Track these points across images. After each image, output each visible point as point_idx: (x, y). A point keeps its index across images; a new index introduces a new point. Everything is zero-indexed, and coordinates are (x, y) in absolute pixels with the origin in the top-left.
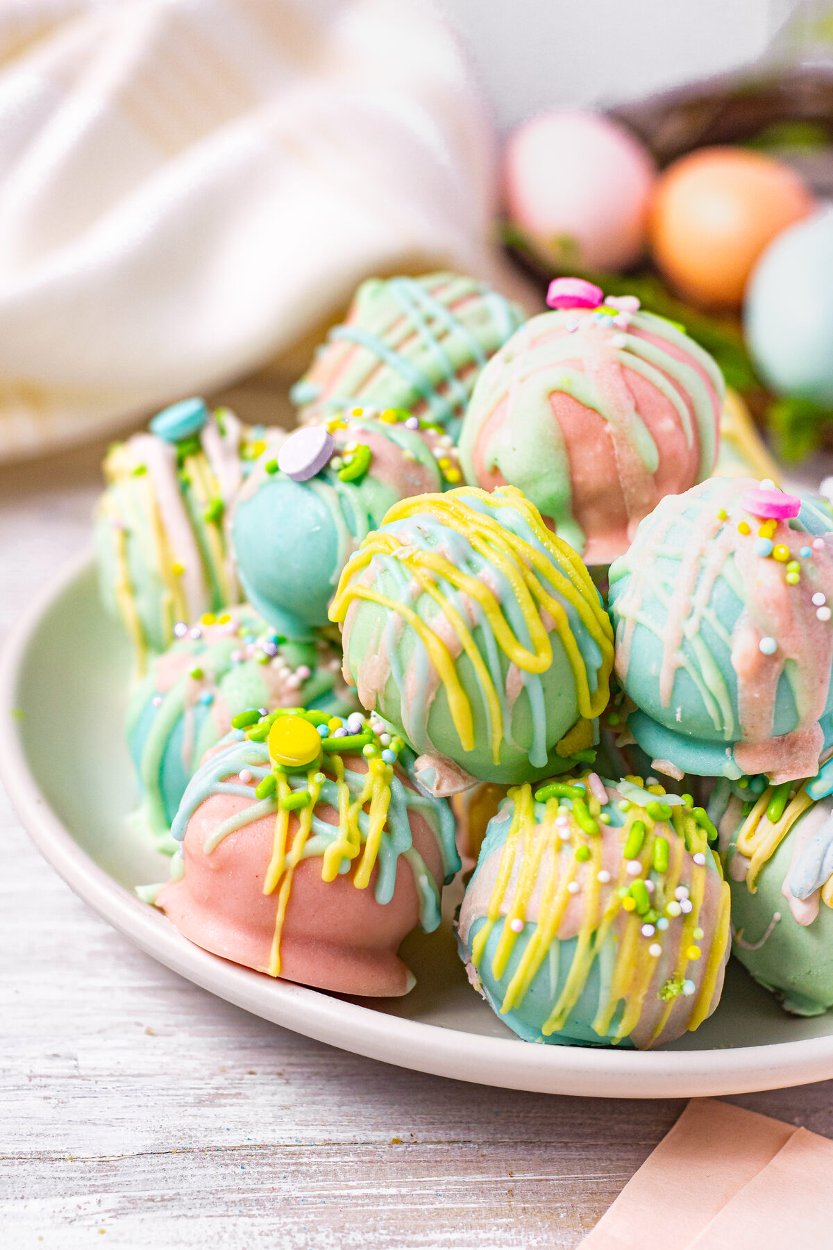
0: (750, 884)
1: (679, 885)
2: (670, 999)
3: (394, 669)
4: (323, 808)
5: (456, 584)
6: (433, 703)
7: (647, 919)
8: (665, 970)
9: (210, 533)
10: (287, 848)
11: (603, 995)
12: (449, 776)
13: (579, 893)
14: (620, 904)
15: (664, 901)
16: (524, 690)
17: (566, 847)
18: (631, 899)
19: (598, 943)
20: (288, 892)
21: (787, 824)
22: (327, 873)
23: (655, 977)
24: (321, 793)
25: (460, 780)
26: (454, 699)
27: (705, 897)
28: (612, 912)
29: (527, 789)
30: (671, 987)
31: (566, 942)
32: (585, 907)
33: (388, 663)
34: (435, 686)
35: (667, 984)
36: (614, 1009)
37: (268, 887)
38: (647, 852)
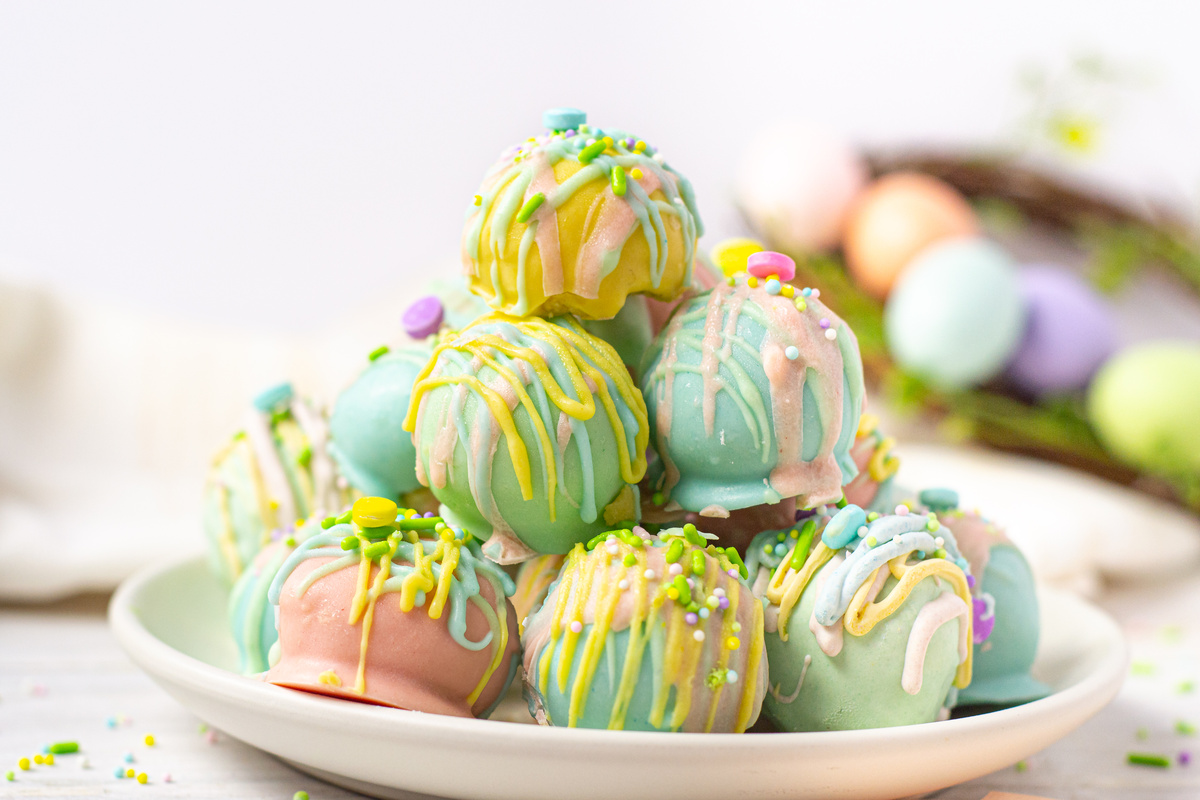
0: (781, 631)
1: (717, 586)
2: (716, 687)
3: (461, 432)
4: (400, 559)
5: (510, 354)
6: (495, 455)
7: (689, 608)
8: (709, 658)
9: (301, 477)
10: (369, 585)
11: (656, 678)
12: (512, 548)
13: (627, 589)
14: (666, 595)
15: (704, 596)
16: (573, 437)
17: (615, 562)
18: (674, 589)
19: (648, 628)
20: (371, 620)
21: (809, 571)
22: (404, 603)
23: (701, 663)
24: (398, 549)
25: (522, 551)
26: (513, 443)
27: (740, 603)
28: (658, 602)
29: (579, 547)
30: (716, 674)
31: (620, 631)
32: (635, 598)
33: (455, 429)
34: (496, 437)
35: (712, 672)
36: (667, 696)
37: (352, 618)
38: (686, 559)
